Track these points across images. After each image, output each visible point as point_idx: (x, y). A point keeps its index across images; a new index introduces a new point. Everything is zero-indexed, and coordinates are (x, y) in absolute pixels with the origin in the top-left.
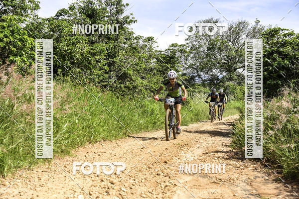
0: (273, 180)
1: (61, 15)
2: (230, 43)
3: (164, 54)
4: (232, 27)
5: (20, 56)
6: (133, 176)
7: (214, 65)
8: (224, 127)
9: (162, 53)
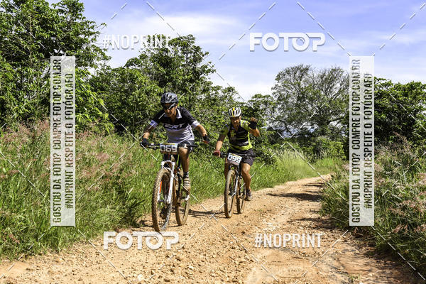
0: (365, 254)
1: (132, 65)
2: (322, 93)
3: (246, 106)
4: (324, 75)
5: (82, 113)
6: (204, 249)
7: (305, 117)
8: (314, 189)
9: (244, 105)
